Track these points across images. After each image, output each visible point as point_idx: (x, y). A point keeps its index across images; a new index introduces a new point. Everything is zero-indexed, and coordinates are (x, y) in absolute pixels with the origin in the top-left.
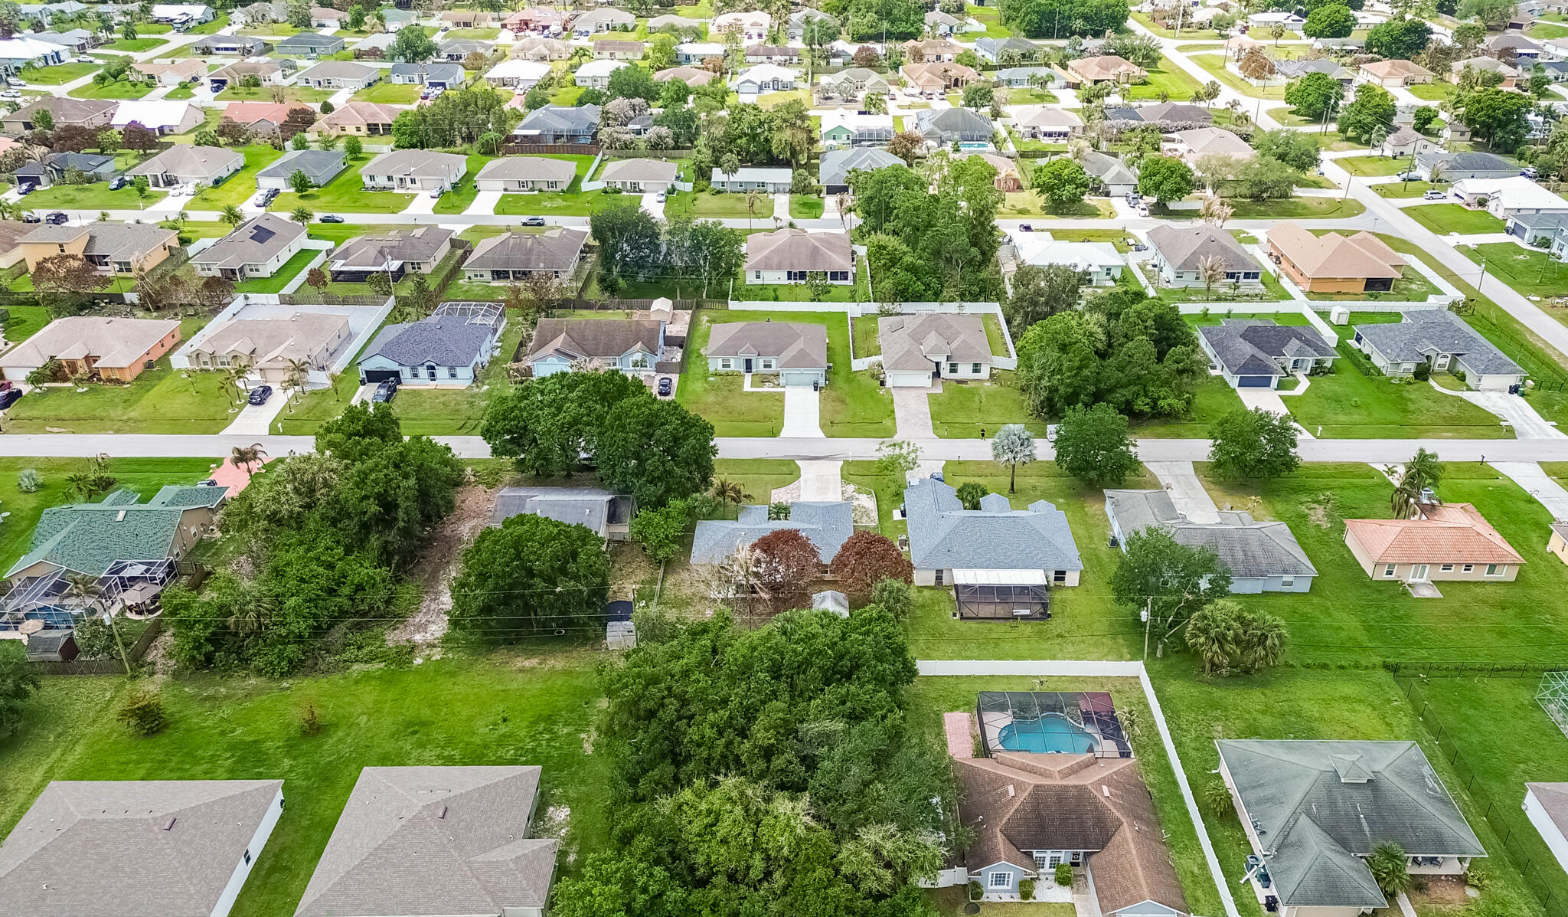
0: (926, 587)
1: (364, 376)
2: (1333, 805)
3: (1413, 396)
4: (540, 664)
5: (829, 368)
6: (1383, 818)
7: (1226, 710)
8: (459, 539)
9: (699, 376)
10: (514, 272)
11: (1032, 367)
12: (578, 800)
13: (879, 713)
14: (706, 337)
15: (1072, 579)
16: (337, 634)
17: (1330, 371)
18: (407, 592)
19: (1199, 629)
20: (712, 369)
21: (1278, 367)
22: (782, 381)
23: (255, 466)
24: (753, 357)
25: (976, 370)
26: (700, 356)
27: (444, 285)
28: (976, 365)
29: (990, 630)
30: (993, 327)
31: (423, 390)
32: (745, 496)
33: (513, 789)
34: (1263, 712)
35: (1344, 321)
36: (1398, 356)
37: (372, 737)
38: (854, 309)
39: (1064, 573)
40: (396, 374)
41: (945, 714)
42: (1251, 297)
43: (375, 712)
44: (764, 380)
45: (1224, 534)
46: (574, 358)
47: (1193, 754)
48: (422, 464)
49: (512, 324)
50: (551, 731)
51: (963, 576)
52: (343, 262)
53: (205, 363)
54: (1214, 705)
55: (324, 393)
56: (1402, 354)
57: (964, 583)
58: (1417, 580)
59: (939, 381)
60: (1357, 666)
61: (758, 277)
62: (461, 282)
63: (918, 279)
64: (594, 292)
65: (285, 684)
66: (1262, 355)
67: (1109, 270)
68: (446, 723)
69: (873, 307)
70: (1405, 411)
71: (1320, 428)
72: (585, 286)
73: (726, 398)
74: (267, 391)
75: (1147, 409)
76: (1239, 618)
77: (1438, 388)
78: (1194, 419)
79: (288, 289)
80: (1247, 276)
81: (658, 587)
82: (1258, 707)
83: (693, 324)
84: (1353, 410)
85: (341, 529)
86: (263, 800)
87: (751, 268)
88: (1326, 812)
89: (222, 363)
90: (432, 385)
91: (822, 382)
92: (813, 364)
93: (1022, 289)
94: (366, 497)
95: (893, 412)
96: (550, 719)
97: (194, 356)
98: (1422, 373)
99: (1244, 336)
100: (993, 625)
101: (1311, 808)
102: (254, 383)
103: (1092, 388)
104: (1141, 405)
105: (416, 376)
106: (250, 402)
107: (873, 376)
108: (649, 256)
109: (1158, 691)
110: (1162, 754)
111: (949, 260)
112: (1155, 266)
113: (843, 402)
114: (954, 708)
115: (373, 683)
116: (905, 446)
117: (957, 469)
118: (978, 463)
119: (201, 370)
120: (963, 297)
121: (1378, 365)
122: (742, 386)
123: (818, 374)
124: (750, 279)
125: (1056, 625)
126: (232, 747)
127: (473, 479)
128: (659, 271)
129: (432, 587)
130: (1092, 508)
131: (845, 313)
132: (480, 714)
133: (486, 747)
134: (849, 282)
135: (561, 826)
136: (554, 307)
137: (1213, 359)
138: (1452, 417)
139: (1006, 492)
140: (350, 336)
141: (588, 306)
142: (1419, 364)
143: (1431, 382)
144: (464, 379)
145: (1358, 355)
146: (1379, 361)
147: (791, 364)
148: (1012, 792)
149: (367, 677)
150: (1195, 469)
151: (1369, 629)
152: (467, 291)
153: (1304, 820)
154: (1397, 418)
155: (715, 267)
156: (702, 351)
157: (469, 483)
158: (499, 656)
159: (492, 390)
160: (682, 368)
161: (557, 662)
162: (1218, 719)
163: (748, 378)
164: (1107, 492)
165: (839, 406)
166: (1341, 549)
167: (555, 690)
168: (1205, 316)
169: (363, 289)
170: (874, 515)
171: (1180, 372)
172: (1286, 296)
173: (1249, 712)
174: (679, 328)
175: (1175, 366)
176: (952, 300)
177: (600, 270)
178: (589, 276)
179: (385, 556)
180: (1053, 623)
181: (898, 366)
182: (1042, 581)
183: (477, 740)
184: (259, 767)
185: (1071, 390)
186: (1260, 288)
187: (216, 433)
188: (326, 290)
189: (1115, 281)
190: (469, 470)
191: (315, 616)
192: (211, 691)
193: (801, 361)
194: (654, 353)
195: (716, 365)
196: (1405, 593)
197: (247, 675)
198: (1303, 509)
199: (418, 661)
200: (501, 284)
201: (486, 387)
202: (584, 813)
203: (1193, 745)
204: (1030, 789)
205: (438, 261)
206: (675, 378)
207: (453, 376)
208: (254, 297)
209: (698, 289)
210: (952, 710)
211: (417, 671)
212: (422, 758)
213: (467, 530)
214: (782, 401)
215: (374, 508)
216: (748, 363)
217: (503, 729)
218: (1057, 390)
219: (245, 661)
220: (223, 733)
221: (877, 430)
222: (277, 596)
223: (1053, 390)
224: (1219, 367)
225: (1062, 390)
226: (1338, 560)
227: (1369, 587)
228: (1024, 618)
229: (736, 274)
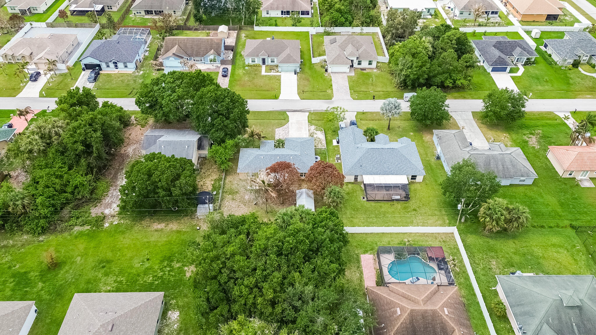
0: (350, 183)
1: (84, 66)
2: (560, 319)
3: (571, 76)
4: (166, 227)
5: (301, 62)
6: (584, 325)
7: (497, 252)
8: (128, 156)
9: (241, 67)
10: (155, 11)
11: (398, 64)
12: (183, 307)
13: (333, 275)
14: (244, 45)
15: (419, 179)
16: (66, 212)
17: (534, 63)
18: (101, 185)
19: (487, 215)
20: (247, 63)
21: (510, 62)
22: (280, 69)
23: (29, 117)
24: (266, 57)
25: (370, 63)
26: (241, 55)
27: (123, 17)
28: (370, 61)
29: (381, 207)
30: (376, 40)
31: (112, 74)
32: (263, 137)
33: (149, 308)
34: (515, 253)
35: (538, 36)
36: (566, 56)
37: (82, 269)
38: (313, 31)
39: (416, 176)
40: (99, 66)
41: (361, 255)
42: (494, 24)
43: (85, 255)
44: (271, 68)
45: (494, 157)
46: (182, 58)
47: (482, 278)
48: (105, 122)
49: (154, 38)
50: (170, 266)
51: (368, 179)
52: (75, 5)
53: (10, 59)
54: (491, 249)
55: (65, 75)
56: (568, 55)
57: (369, 183)
58: (583, 177)
59: (353, 69)
60: (558, 226)
61: (268, 13)
62: (131, 16)
63: (342, 16)
64: (192, 22)
65: (41, 239)
66: (503, 56)
67: (429, 10)
68: (119, 261)
69: (321, 30)
70: (568, 84)
71: (531, 94)
72: (187, 19)
73: (253, 78)
74: (38, 74)
75: (451, 85)
76: (507, 209)
77: (583, 72)
78: (471, 89)
79: (50, 20)
80: (493, 13)
81: (222, 182)
82: (512, 250)
83: (238, 38)
84: (545, 83)
85: (66, 156)
86: (24, 314)
87: (265, 9)
88: (556, 322)
89: (18, 60)
90: (116, 71)
91: (298, 70)
92: (294, 61)
93: (391, 22)
94: (76, 142)
95: (332, 85)
96: (170, 259)
97: (4, 56)
98: (576, 64)
99: (494, 46)
100: (382, 204)
101: (549, 320)
102: (33, 69)
103: (426, 76)
104: (448, 83)
105: (108, 66)
106: (30, 80)
107: (322, 66)
108: (216, 4)
109: (463, 241)
110: (467, 278)
111: (356, 6)
112: (449, 8)
113: (308, 80)
114: (365, 252)
115: (84, 238)
116: (339, 109)
117: (363, 116)
118: (372, 113)
119: (9, 63)
120: (362, 24)
121: (556, 60)
122: (261, 72)
123: (296, 66)
124: (264, 15)
125: (413, 203)
126: (14, 276)
127: (135, 122)
128: (221, 11)
129: (114, 182)
130: (427, 137)
131: (308, 32)
132: (136, 255)
133: (138, 275)
134: (310, 16)
135: (174, 323)
136: (173, 29)
137: (479, 57)
138: (590, 87)
139: (386, 129)
140: (79, 44)
141: (189, 29)
142: (575, 60)
143: (580, 69)
144: (131, 68)
145: (545, 54)
146: (555, 58)
147: (283, 62)
148: (399, 312)
149: (81, 234)
150: (473, 116)
151: (562, 205)
152: (133, 21)
153: (545, 327)
154: (565, 87)
155: (248, 9)
156: (242, 53)
157: (133, 124)
158: (146, 222)
159: (145, 74)
160: (233, 62)
161: (174, 226)
162: (493, 258)
163: (264, 67)
164: (435, 131)
165: (306, 83)
166: (546, 160)
167: (172, 242)
168: (474, 34)
169: (85, 19)
170: (324, 142)
171: (467, 67)
172: (510, 24)
173: (508, 254)
174: (231, 41)
175: (465, 64)
176: (357, 26)
177: (194, 11)
178: (190, 13)
179: (90, 169)
180: (411, 202)
181: (333, 63)
182: (406, 182)
183: (134, 271)
184: (26, 288)
185: (416, 76)
186: (498, 20)
187: (15, 96)
188: (68, 20)
189: (432, 15)
190: (133, 118)
191: (53, 205)
192: (5, 243)
193: (288, 60)
194: (219, 55)
195: (248, 61)
196: (578, 185)
197: (22, 234)
198: (525, 138)
199: (107, 225)
200: (150, 17)
201: (142, 72)
202: (186, 314)
203: (482, 272)
204: (408, 311)
205: (120, 5)
206: (230, 67)
207: (126, 67)
208: (35, 24)
209: (240, 20)
210: (364, 253)
211: (106, 231)
212: (107, 282)
213: (131, 151)
214: (279, 80)
215: (81, 148)
216: (264, 61)
217: (147, 265)
218: (409, 76)
219: (20, 227)
220: (10, 268)
221: (324, 95)
222: (33, 195)
223: (407, 76)
224: (482, 62)
225: (412, 76)
226: (544, 166)
227: (560, 181)
228: (397, 200)
229: (257, 13)
